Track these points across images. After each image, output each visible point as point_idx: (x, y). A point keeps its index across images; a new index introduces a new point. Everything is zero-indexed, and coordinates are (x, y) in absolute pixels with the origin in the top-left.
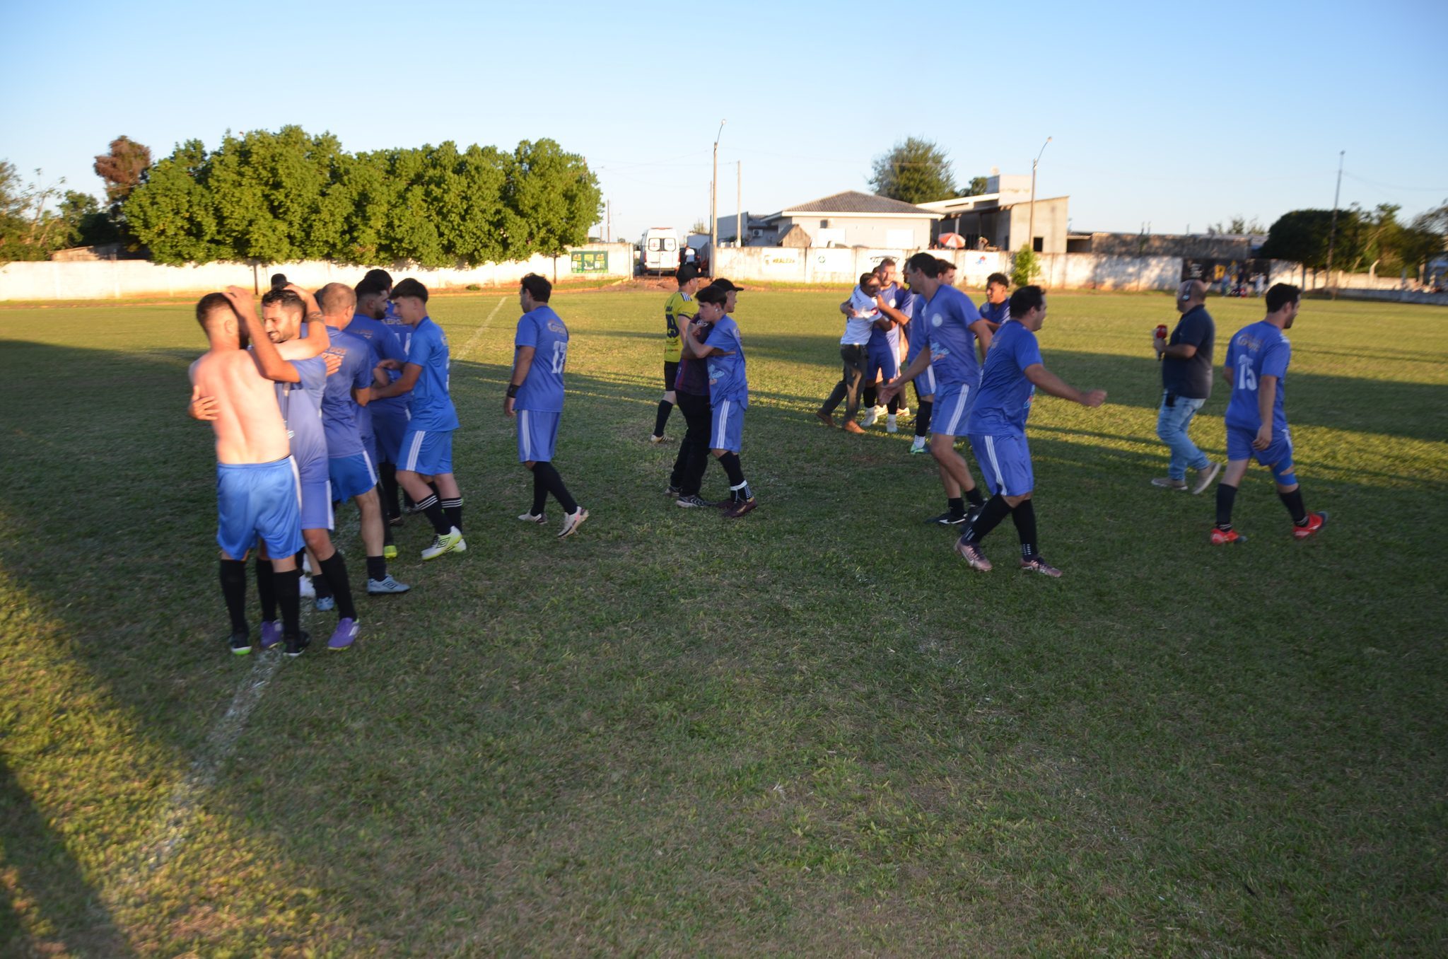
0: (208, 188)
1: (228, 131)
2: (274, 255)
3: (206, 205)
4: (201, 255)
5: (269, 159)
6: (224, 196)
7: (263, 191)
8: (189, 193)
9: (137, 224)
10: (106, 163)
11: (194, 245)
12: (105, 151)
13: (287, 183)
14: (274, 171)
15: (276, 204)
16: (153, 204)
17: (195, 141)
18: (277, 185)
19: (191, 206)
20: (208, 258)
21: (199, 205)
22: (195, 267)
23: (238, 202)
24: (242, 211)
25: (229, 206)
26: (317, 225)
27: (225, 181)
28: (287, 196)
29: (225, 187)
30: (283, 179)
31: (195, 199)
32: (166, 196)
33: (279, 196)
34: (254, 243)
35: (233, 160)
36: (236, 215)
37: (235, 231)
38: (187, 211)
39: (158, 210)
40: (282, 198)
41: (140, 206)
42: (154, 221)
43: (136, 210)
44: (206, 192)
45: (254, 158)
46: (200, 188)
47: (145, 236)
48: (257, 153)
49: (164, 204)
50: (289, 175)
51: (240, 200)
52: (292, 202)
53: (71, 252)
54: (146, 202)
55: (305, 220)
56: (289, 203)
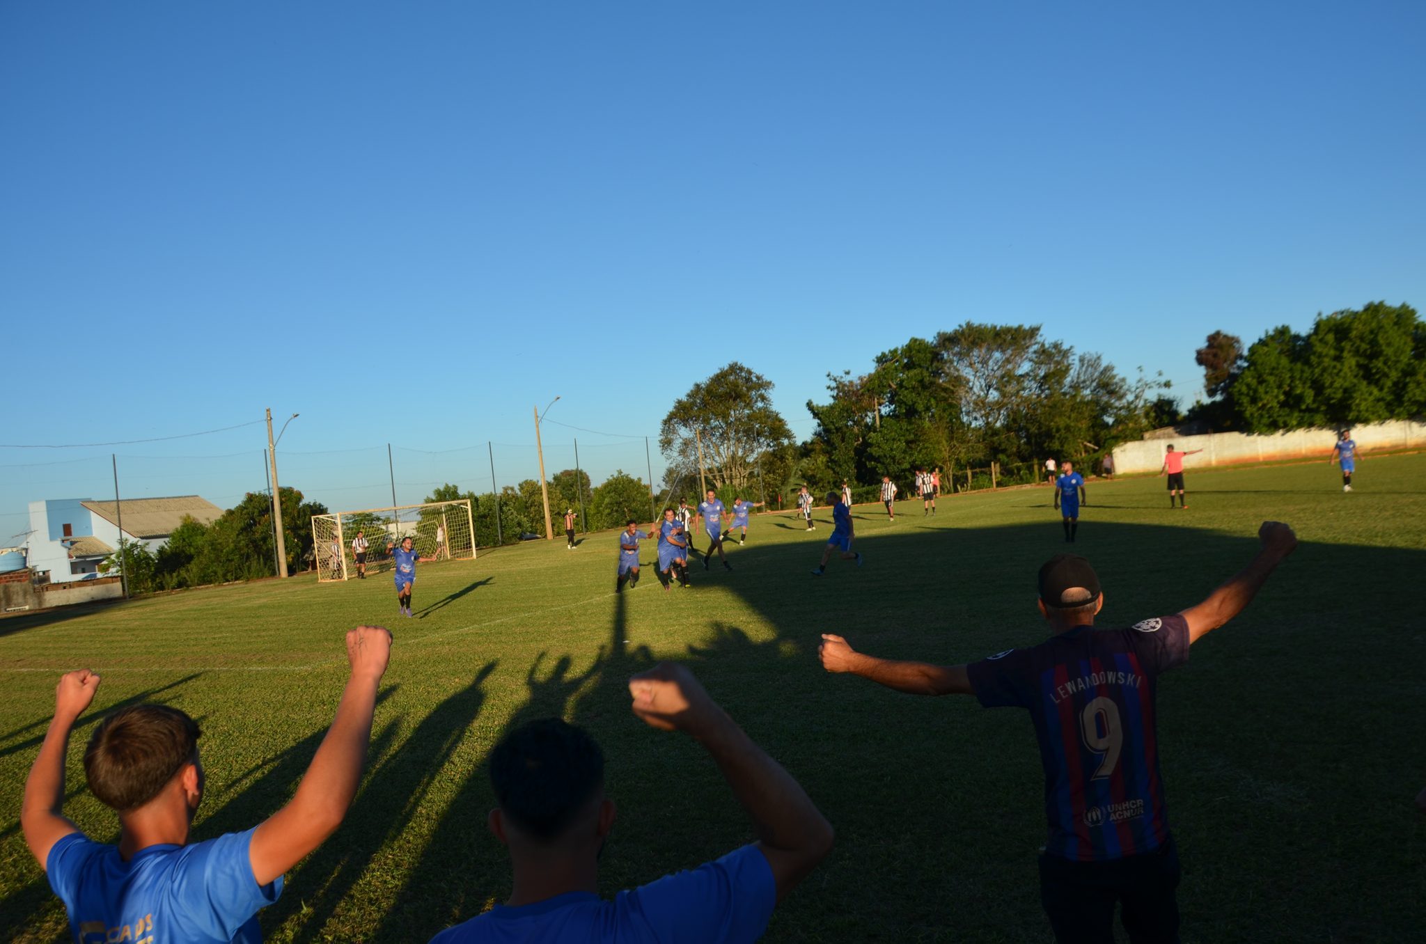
0: (1307, 362)
1: (1320, 314)
2: (1371, 416)
3: (1307, 378)
4: (1294, 423)
5: (1367, 333)
6: (1324, 370)
7: (1357, 362)
8: (1291, 370)
9: (1245, 400)
10: (1207, 354)
11: (1288, 415)
12: (1202, 344)
13: (1389, 351)
14: (1374, 343)
15: (1374, 371)
16: (1261, 382)
17: (1283, 326)
18: (1375, 354)
19: (1292, 381)
20: (1300, 425)
21: (1300, 379)
22: (1283, 435)
23: (1337, 374)
24: (1341, 380)
25: (1329, 378)
26: (1412, 386)
27: (1326, 356)
28: (1385, 363)
29: (1327, 361)
30: (1384, 347)
31: (1297, 375)
32: (1271, 374)
33: (1379, 363)
34: (1354, 408)
35: (1330, 338)
36: (1336, 385)
37: (1333, 398)
38: (1289, 385)
39: (1267, 386)
40: (1380, 365)
41: (1248, 386)
42: (1263, 396)
43: (1244, 389)
44: (1306, 368)
45: (1354, 333)
46: (1299, 365)
47: (1250, 410)
48: (1356, 329)
49: (1272, 382)
50: (1389, 345)
51: (1340, 371)
52: (1389, 367)
53: (1159, 432)
54: (1254, 383)
55: (1395, 384)
56: (1386, 370)
